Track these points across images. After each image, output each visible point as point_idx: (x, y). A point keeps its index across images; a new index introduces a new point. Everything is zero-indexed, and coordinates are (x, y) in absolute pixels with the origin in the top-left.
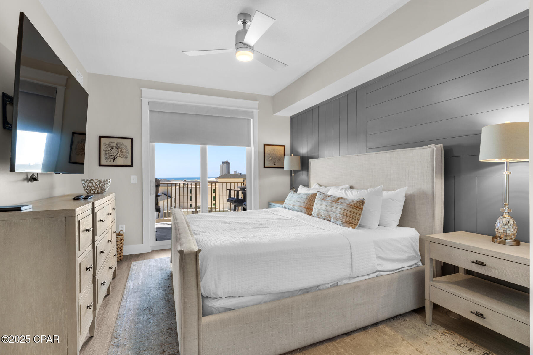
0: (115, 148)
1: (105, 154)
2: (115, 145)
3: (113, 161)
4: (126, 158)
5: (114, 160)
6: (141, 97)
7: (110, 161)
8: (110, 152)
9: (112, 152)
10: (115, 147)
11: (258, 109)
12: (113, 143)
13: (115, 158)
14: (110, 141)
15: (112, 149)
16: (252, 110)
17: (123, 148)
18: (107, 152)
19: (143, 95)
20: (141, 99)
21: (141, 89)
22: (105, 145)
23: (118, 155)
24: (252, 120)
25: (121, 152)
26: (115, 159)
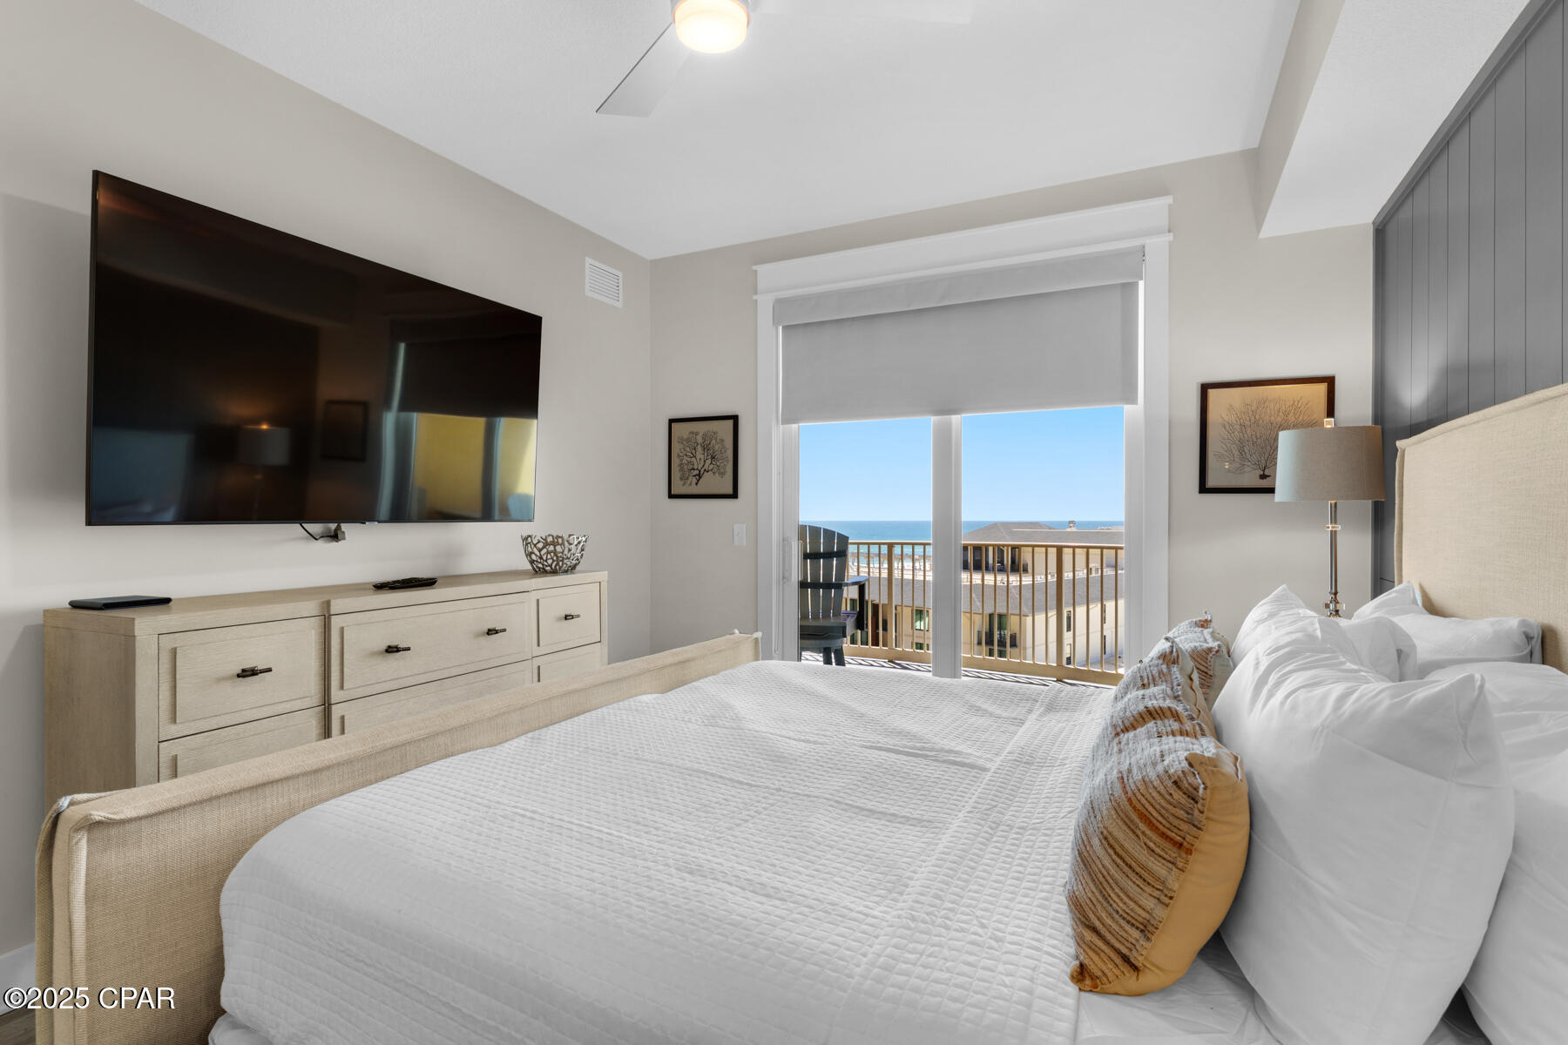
0: (699, 449)
1: (682, 469)
2: (700, 440)
3: (697, 484)
4: (722, 474)
5: (698, 481)
6: (756, 293)
7: (691, 484)
8: (689, 459)
9: (693, 459)
10: (699, 446)
11: (1169, 231)
12: (697, 434)
13: (700, 476)
14: (691, 430)
15: (693, 451)
16: (1136, 243)
17: (717, 447)
18: (684, 461)
19: (760, 286)
20: (755, 297)
21: (754, 268)
22: (681, 440)
23: (706, 467)
24: (1141, 284)
25: (713, 458)
26: (700, 478)
